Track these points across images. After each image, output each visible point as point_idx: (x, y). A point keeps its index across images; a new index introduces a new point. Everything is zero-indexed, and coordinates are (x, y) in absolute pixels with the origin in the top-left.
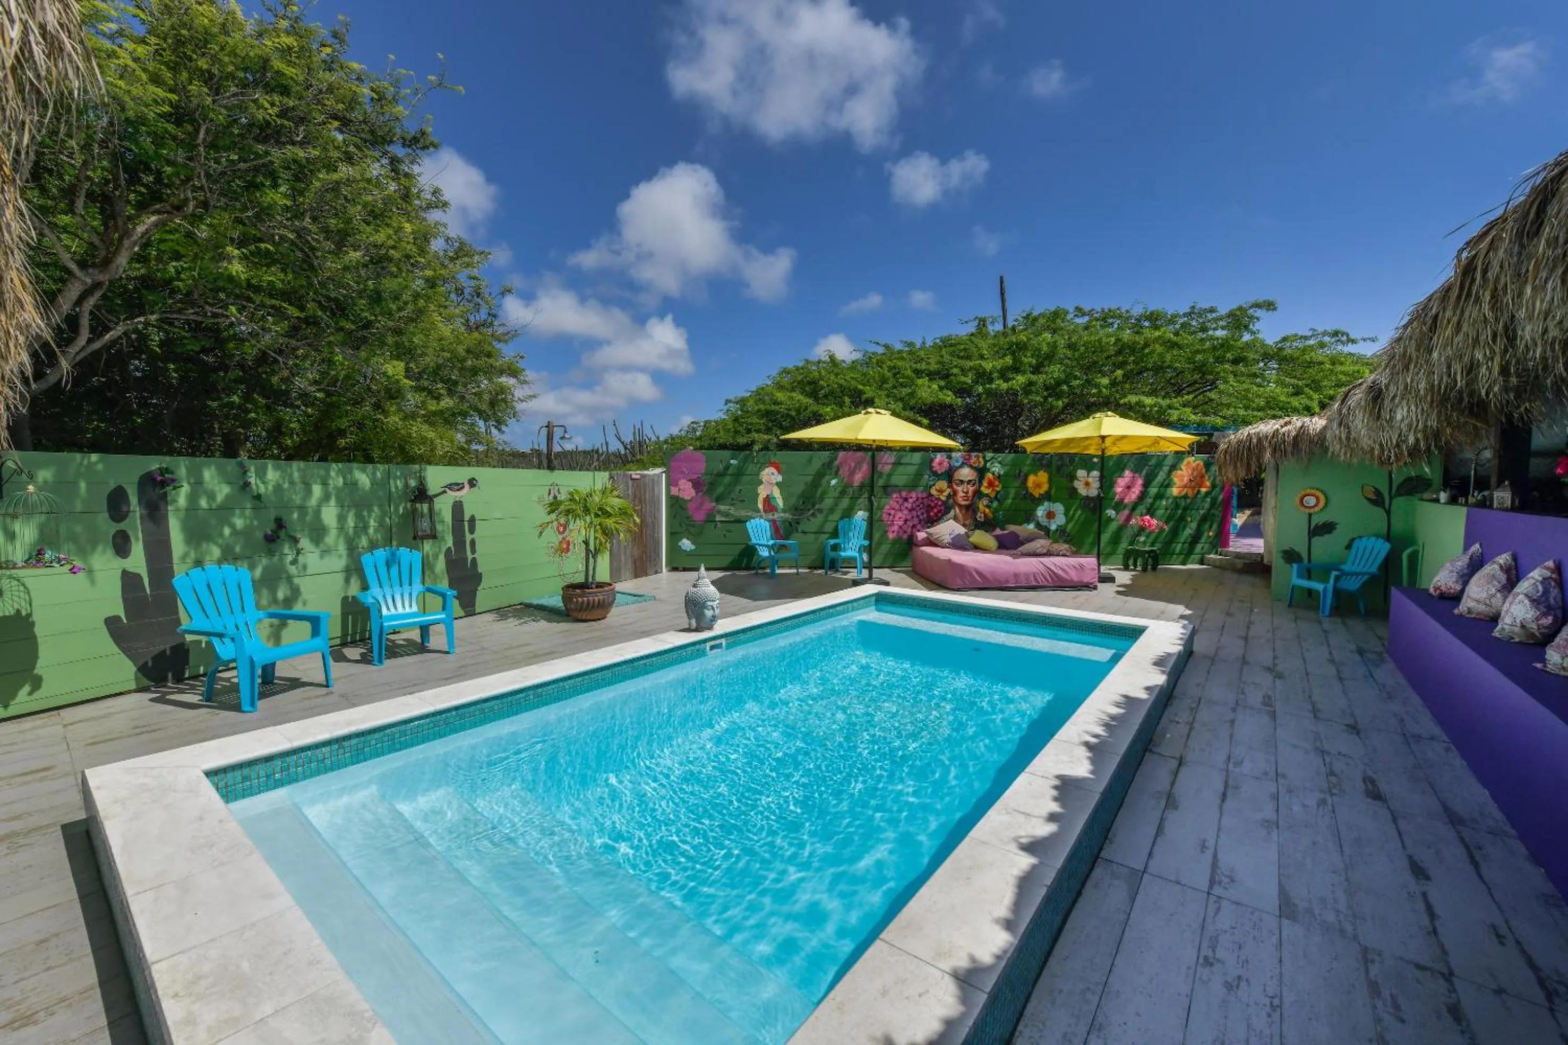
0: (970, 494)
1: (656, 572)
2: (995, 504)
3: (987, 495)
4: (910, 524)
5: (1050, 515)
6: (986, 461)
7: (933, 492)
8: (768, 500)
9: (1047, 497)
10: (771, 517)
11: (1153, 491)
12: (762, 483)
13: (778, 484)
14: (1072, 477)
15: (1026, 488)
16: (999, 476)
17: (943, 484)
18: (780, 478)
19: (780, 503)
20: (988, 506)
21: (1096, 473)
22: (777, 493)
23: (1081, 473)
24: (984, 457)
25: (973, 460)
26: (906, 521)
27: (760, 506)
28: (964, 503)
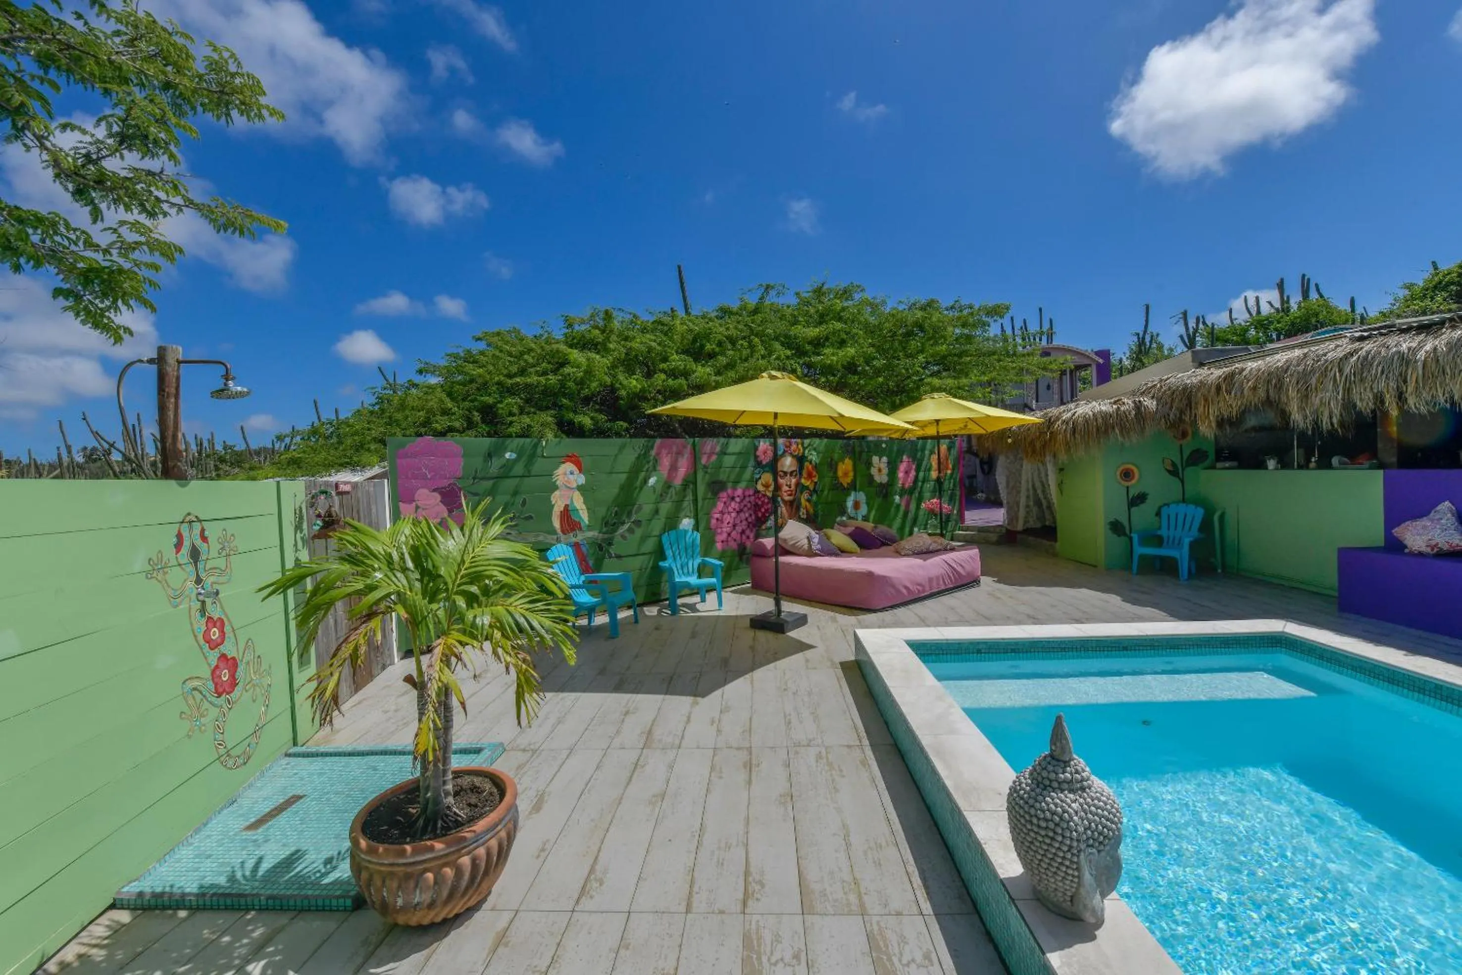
0: (793, 487)
2: (814, 498)
3: (807, 488)
4: (739, 529)
5: (856, 505)
6: (804, 449)
7: (760, 487)
8: (567, 514)
9: (853, 486)
10: (574, 540)
11: (921, 474)
12: (555, 488)
13: (580, 488)
14: (869, 464)
15: (836, 477)
16: (816, 467)
17: (767, 477)
18: (581, 479)
19: (584, 516)
20: (808, 501)
21: (885, 459)
22: (579, 502)
23: (875, 459)
24: (803, 444)
25: (794, 447)
26: (734, 526)
27: (557, 524)
28: (787, 498)
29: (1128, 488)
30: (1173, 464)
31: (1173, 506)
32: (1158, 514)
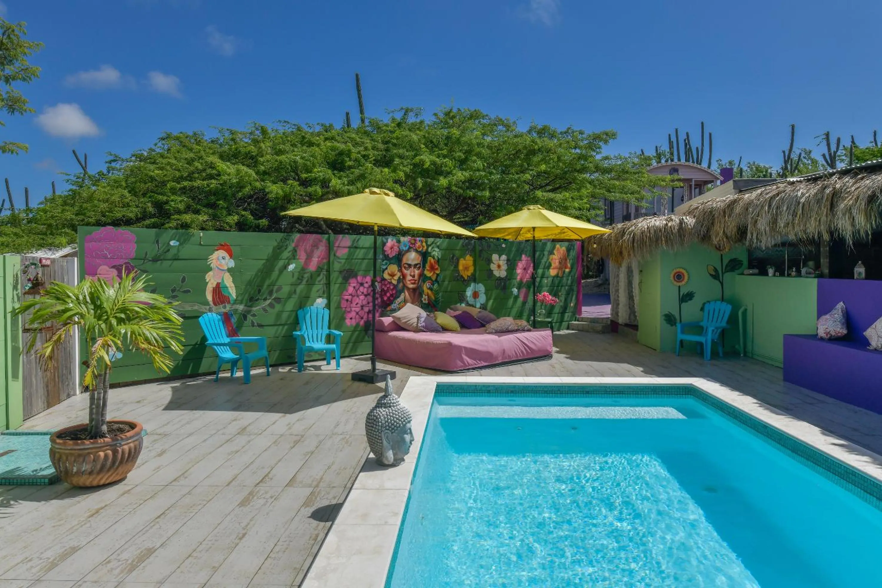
0: (416, 277)
1: (69, 396)
2: (436, 286)
3: (430, 278)
4: (366, 309)
5: (476, 295)
6: (428, 246)
7: (386, 276)
8: (218, 290)
9: (473, 279)
10: (224, 310)
11: (540, 271)
12: (211, 269)
13: (229, 270)
14: (489, 261)
15: (458, 271)
16: (438, 261)
17: (394, 268)
18: (232, 264)
19: (232, 292)
20: (431, 289)
21: (504, 257)
22: (228, 281)
23: (495, 257)
24: (426, 242)
25: (419, 244)
26: (362, 307)
27: (209, 297)
28: (411, 286)
29: (679, 287)
30: (716, 270)
31: (712, 303)
32: (702, 309)
